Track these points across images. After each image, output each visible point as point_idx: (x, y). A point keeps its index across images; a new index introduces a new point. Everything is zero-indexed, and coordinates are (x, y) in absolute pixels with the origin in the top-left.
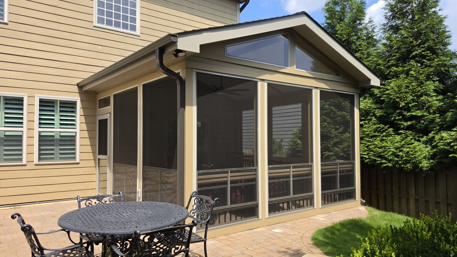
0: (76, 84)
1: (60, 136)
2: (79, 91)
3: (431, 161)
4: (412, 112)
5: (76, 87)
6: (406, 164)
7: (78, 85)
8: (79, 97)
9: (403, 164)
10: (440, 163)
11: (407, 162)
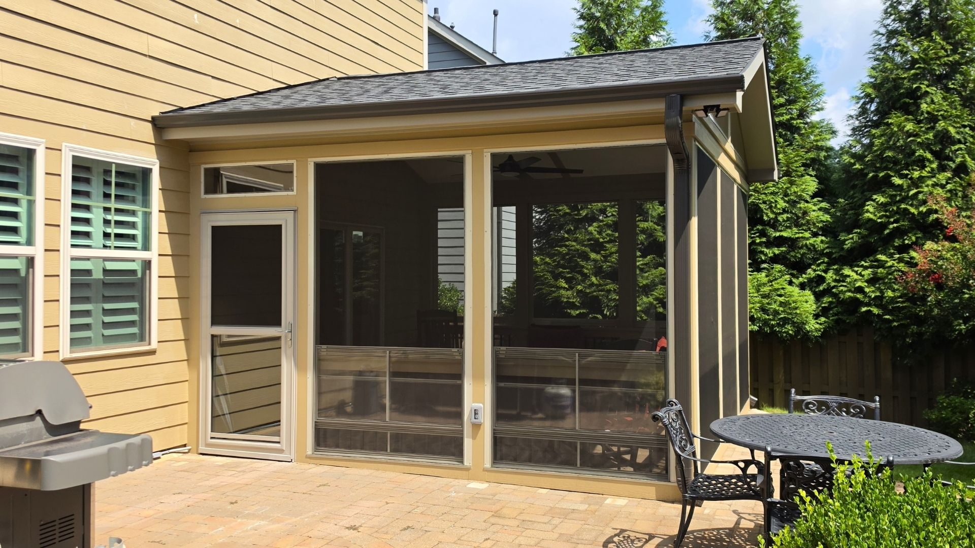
0: (150, 119)
1: (105, 271)
2: (155, 140)
3: (823, 319)
4: (781, 231)
5: (149, 125)
6: (783, 326)
7: (154, 121)
8: (155, 156)
9: (778, 325)
10: (837, 322)
11: (785, 321)
